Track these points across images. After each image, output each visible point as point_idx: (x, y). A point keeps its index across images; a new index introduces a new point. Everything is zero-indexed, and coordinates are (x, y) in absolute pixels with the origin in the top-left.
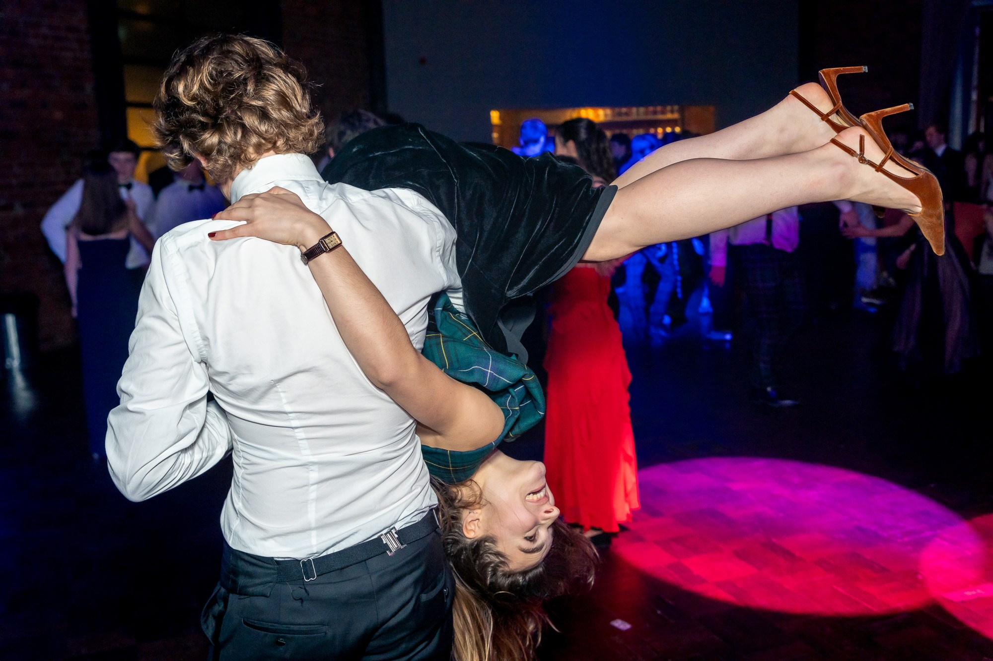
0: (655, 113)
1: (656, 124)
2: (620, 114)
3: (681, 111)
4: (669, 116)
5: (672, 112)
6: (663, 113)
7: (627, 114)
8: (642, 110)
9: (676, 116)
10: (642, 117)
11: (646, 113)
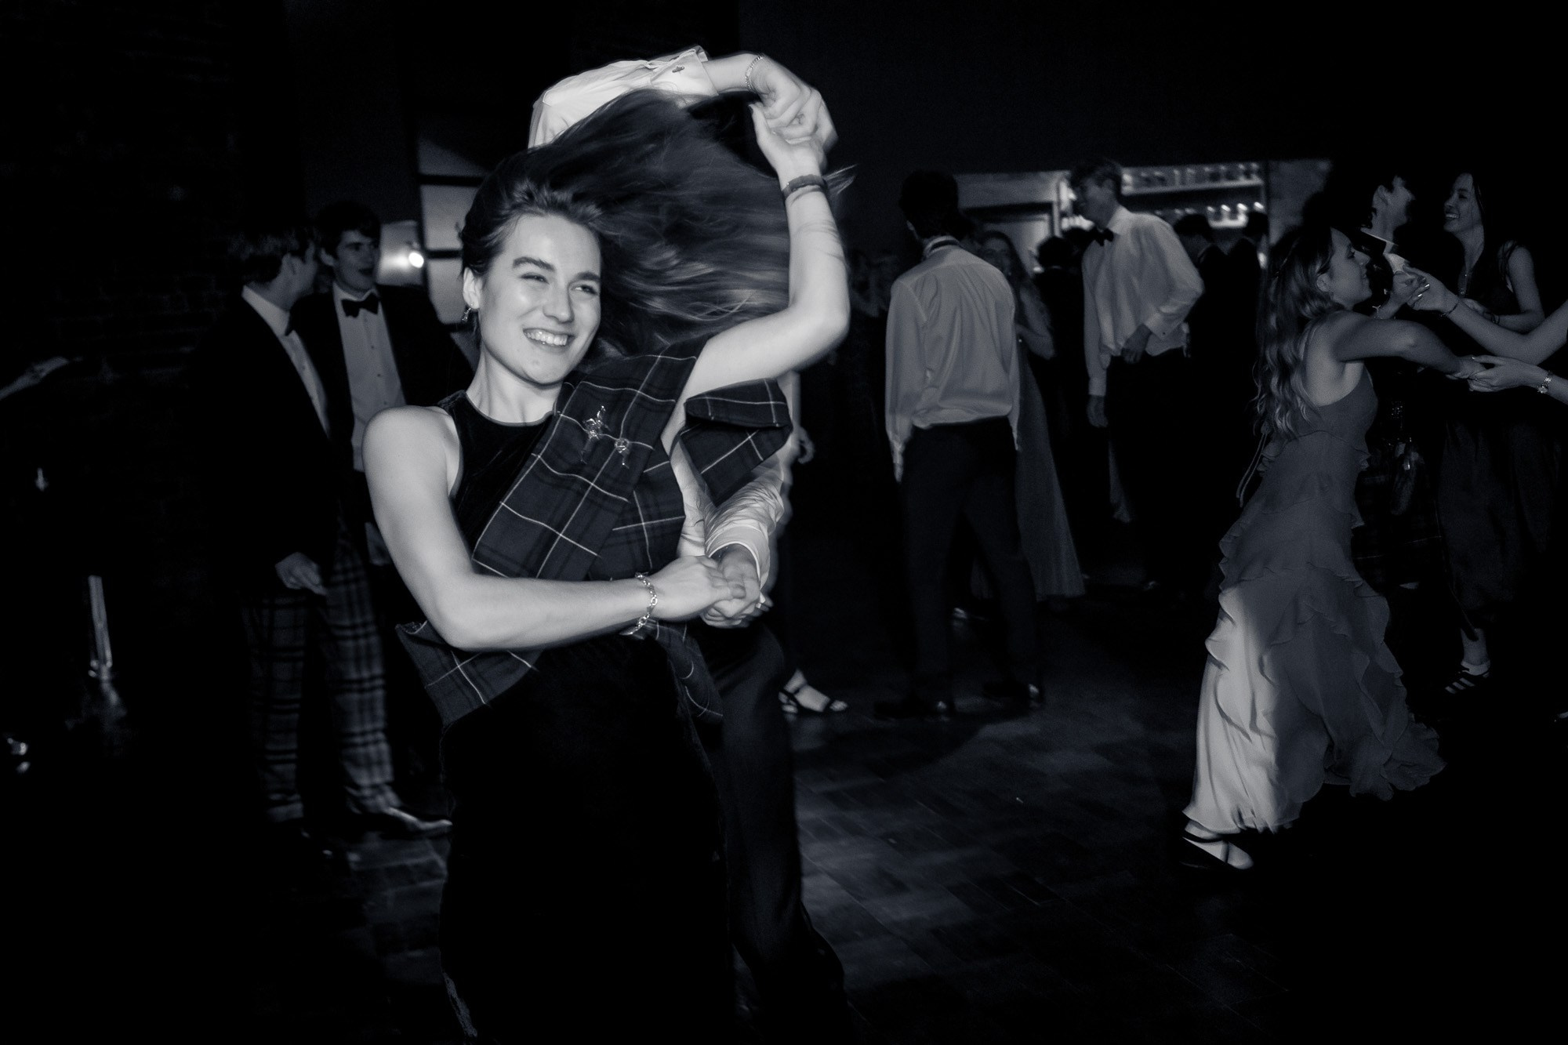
0: (1215, 177)
1: (1218, 197)
2: (1148, 181)
3: (1264, 173)
4: (1243, 182)
5: (1248, 174)
6: (1230, 177)
7: (1162, 180)
8: (1190, 171)
9: (1256, 181)
10: (1192, 186)
11: (1199, 178)
